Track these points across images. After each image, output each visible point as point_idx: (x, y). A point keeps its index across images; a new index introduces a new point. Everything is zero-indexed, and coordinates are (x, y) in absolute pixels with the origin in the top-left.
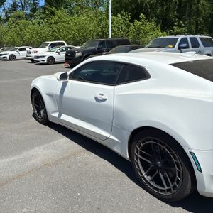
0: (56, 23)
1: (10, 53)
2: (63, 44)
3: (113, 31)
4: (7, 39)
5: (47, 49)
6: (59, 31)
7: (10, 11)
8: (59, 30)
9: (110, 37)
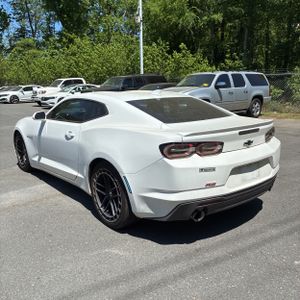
0: (74, 54)
1: (11, 93)
2: (81, 82)
3: (145, 65)
4: (9, 75)
5: (59, 88)
6: (77, 65)
7: (16, 38)
8: (77, 63)
9: (142, 72)
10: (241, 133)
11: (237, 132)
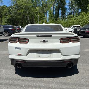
2: (79, 26)
5: (71, 28)
10: (37, 36)
11: (36, 35)
